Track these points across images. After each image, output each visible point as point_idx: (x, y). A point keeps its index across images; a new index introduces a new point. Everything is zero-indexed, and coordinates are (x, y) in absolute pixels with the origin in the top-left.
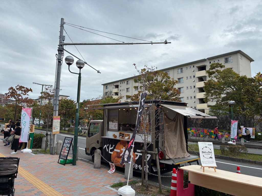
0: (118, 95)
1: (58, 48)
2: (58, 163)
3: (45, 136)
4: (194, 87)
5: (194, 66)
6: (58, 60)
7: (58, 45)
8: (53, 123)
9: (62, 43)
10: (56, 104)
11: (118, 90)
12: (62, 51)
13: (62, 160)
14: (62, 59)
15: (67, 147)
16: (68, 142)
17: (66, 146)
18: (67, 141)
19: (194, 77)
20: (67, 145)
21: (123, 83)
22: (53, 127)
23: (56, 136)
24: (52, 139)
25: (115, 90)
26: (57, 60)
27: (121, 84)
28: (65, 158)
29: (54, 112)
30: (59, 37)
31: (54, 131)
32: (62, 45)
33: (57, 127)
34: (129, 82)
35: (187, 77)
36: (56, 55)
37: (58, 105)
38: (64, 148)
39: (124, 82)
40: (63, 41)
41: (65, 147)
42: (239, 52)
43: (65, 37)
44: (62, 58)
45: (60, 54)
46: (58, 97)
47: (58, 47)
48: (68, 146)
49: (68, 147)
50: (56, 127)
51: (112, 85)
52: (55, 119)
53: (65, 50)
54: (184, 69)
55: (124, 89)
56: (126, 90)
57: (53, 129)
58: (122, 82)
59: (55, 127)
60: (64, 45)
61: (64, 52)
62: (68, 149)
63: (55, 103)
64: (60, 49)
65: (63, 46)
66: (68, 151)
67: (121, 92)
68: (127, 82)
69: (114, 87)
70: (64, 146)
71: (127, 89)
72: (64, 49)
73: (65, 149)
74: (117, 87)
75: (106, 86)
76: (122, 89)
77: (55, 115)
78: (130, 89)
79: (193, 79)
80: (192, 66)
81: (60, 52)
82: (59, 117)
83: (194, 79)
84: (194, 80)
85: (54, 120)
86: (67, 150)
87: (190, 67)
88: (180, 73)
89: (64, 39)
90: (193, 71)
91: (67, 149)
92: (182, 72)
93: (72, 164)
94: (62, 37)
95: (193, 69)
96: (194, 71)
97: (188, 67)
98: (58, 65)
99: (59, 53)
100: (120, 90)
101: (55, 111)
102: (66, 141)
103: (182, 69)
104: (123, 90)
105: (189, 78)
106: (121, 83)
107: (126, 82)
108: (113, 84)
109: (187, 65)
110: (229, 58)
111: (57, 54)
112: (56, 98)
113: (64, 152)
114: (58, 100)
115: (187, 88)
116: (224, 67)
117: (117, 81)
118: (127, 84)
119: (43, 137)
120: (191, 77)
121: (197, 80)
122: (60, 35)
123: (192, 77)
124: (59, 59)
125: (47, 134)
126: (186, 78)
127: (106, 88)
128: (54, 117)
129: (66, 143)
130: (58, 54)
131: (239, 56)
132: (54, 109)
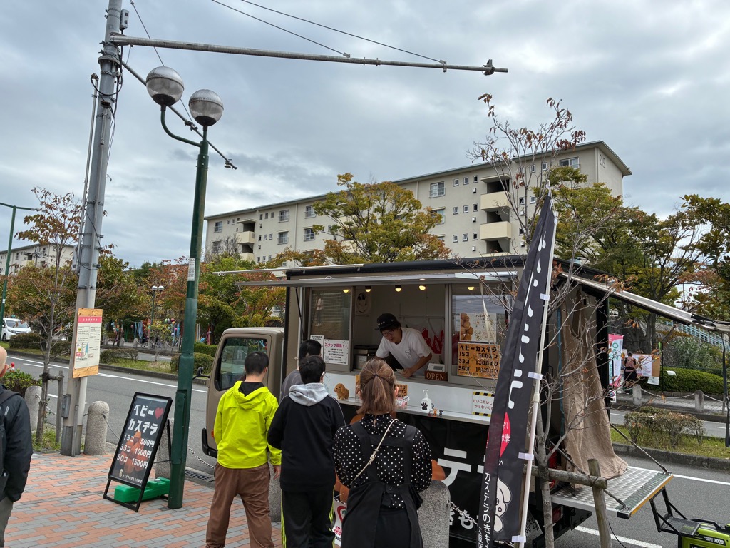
0: (251, 251)
1: (102, 52)
2: (105, 497)
3: (35, 383)
4: (475, 236)
5: (476, 179)
6: (100, 96)
7: (103, 43)
8: (78, 337)
9: (116, 37)
10: (88, 264)
11: (253, 236)
12: (118, 66)
13: (125, 488)
14: (115, 97)
15: (147, 435)
16: (151, 412)
17: (142, 428)
18: (144, 409)
19: (476, 208)
20: (146, 427)
21: (270, 216)
22: (77, 351)
23: (85, 383)
24: (70, 396)
25: (245, 237)
26: (95, 96)
27: (261, 219)
28: (140, 481)
29: (80, 294)
30: (107, 14)
31: (78, 365)
32: (115, 44)
33: (89, 352)
34: (287, 214)
35: (456, 210)
36: (94, 80)
37: (97, 267)
38: (129, 439)
39: (273, 214)
40: (122, 29)
41: (138, 435)
42: (599, 147)
43: (129, 15)
44: (117, 93)
45: (107, 77)
46: (97, 235)
47: (102, 47)
48: (149, 430)
49: (152, 433)
50: (87, 351)
51: (233, 221)
52: (85, 320)
53: (125, 66)
54: (449, 185)
55: (271, 235)
56: (278, 237)
57: (77, 357)
58: (267, 215)
59: (84, 350)
60: (122, 44)
61: (121, 71)
62: (153, 443)
63: (83, 260)
64: (108, 57)
65: (120, 47)
66: (149, 453)
67: (260, 243)
68: (282, 213)
69: (241, 226)
70: (131, 427)
71: (281, 234)
72: (124, 59)
73: (135, 442)
74: (250, 226)
75: (217, 224)
76: (265, 236)
77: (85, 306)
78: (289, 235)
79: (473, 215)
80: (471, 179)
81: (107, 68)
82: (99, 312)
83: (476, 214)
84: (475, 218)
85: (79, 325)
86: (146, 448)
87: (466, 180)
88: (437, 195)
89: (126, 22)
90: (474, 191)
91: (144, 442)
92: (443, 193)
93: (166, 504)
94: (119, 15)
95: (472, 186)
96: (475, 193)
97: (461, 180)
98: (101, 116)
99: (103, 73)
100: (260, 238)
101: (86, 288)
102: (140, 409)
103: (441, 184)
104: (268, 237)
105: (461, 210)
106: (264, 217)
107: (277, 215)
108: (238, 219)
109: (458, 174)
110: (573, 161)
111: (94, 77)
112: (91, 242)
113: (132, 455)
114: (96, 248)
115: (456, 238)
116: (585, 180)
117: (251, 209)
118: (282, 219)
119: (27, 384)
120: (466, 209)
121: (485, 217)
122: (110, 5)
123: (471, 208)
124: (102, 96)
125: (46, 377)
126: (452, 211)
127: (216, 230)
128: (82, 312)
129: (139, 418)
130: (99, 76)
131: (598, 157)
132: (81, 283)
